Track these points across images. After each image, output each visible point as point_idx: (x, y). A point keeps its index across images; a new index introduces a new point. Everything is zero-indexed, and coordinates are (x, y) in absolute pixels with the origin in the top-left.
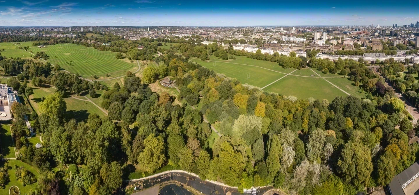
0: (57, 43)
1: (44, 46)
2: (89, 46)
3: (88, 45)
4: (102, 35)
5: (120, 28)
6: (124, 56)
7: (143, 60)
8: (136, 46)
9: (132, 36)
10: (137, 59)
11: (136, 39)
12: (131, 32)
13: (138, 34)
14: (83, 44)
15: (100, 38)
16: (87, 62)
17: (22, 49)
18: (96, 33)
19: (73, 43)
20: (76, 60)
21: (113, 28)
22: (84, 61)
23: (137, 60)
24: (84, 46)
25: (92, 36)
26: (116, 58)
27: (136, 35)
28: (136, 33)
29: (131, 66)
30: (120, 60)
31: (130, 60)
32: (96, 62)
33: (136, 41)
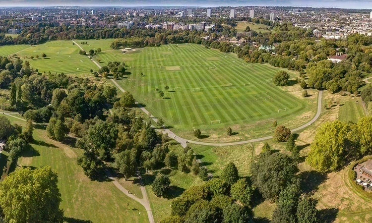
0: (166, 43)
1: (134, 50)
2: (228, 51)
3: (228, 49)
4: (269, 27)
5: (313, 12)
6: (293, 79)
7: (334, 92)
8: (330, 53)
9: (331, 31)
10: (321, 89)
11: (337, 37)
12: (333, 21)
13: (346, 24)
14: (219, 46)
15: (263, 31)
16: (202, 90)
17: (85, 54)
18: (258, 22)
19: (200, 43)
20: (182, 84)
21: (299, 11)
22: (198, 88)
23: (321, 92)
24: (218, 50)
25: (248, 28)
26: (273, 83)
27: (341, 27)
28: (342, 23)
29: (300, 106)
30: (280, 88)
31: (304, 91)
32: (223, 92)
33: (336, 40)
